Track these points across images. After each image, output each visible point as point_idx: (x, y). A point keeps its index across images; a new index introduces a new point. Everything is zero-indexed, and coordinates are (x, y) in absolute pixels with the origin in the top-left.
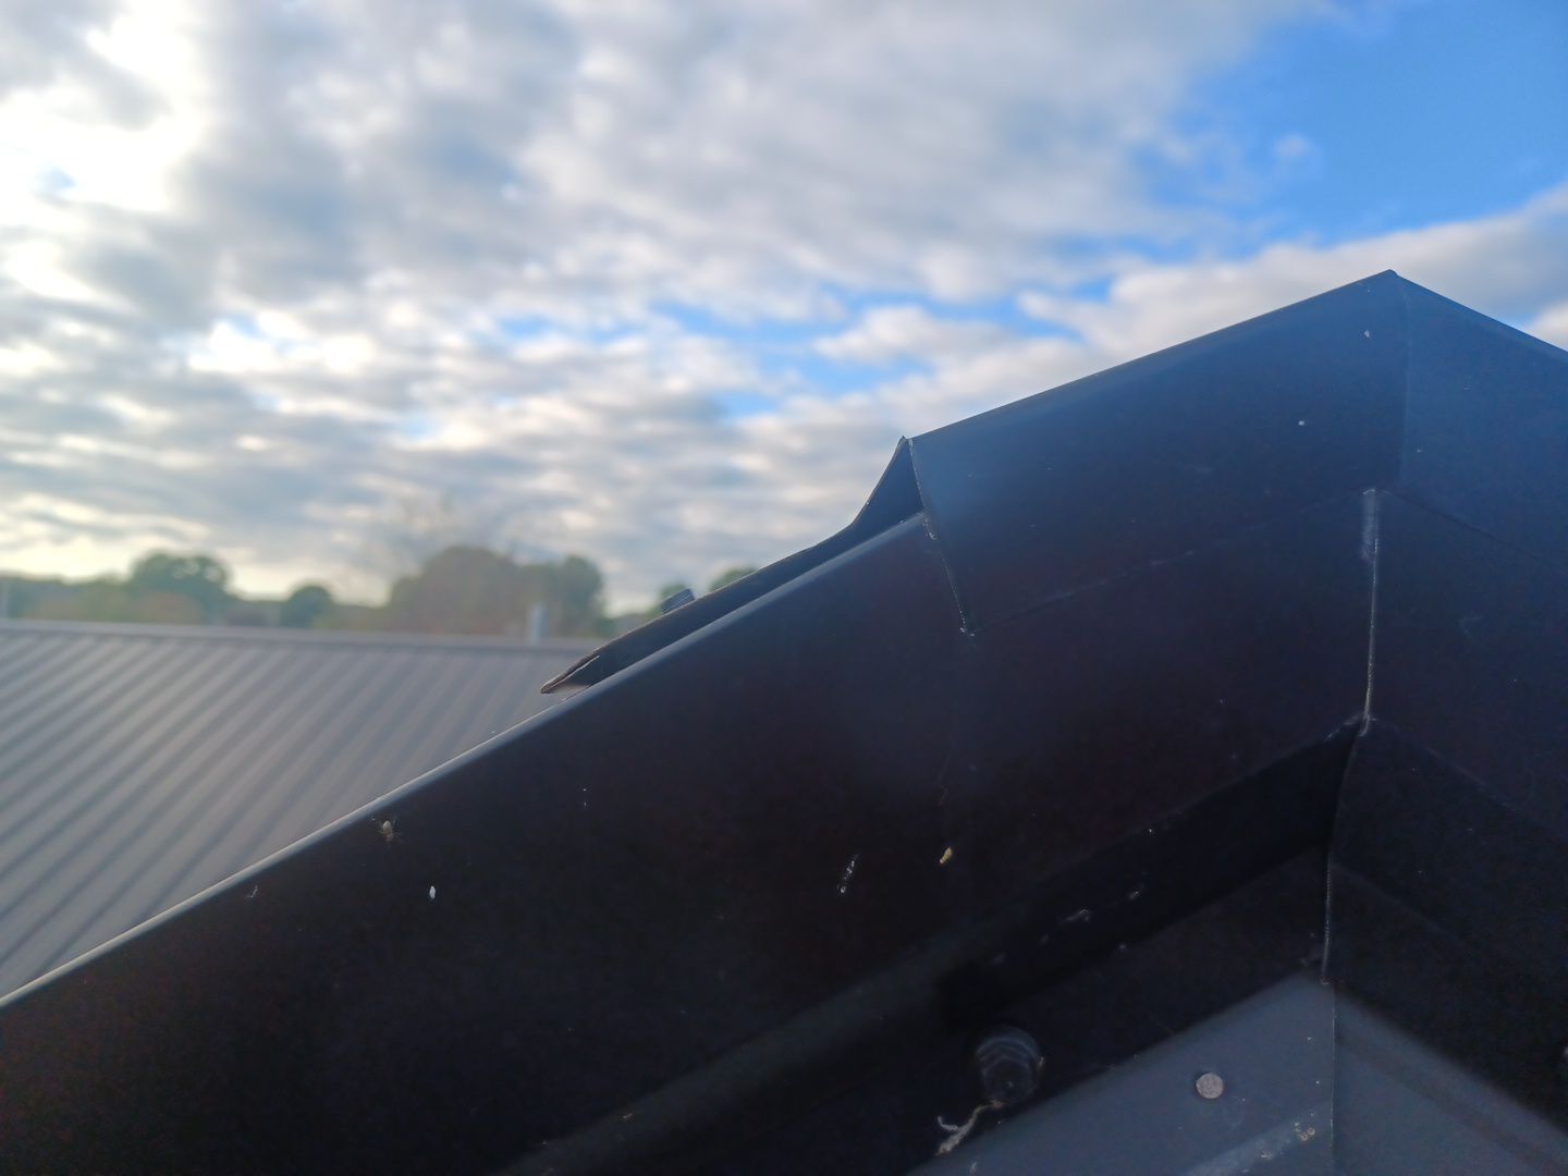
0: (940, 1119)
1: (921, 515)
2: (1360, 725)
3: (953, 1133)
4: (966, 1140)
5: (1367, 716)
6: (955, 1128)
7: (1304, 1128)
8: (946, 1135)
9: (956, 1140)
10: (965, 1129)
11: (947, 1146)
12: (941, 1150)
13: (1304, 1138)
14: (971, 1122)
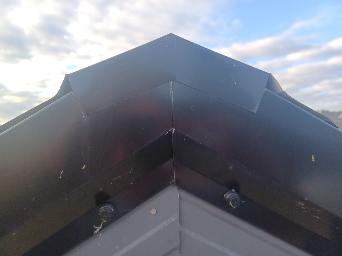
0: (94, 226)
1: (72, 92)
2: (172, 131)
3: (97, 228)
4: (100, 230)
5: (173, 129)
6: (98, 227)
7: (173, 218)
8: (96, 229)
9: (98, 230)
10: (100, 227)
11: (96, 232)
12: (95, 233)
13: (173, 220)
14: (101, 226)
